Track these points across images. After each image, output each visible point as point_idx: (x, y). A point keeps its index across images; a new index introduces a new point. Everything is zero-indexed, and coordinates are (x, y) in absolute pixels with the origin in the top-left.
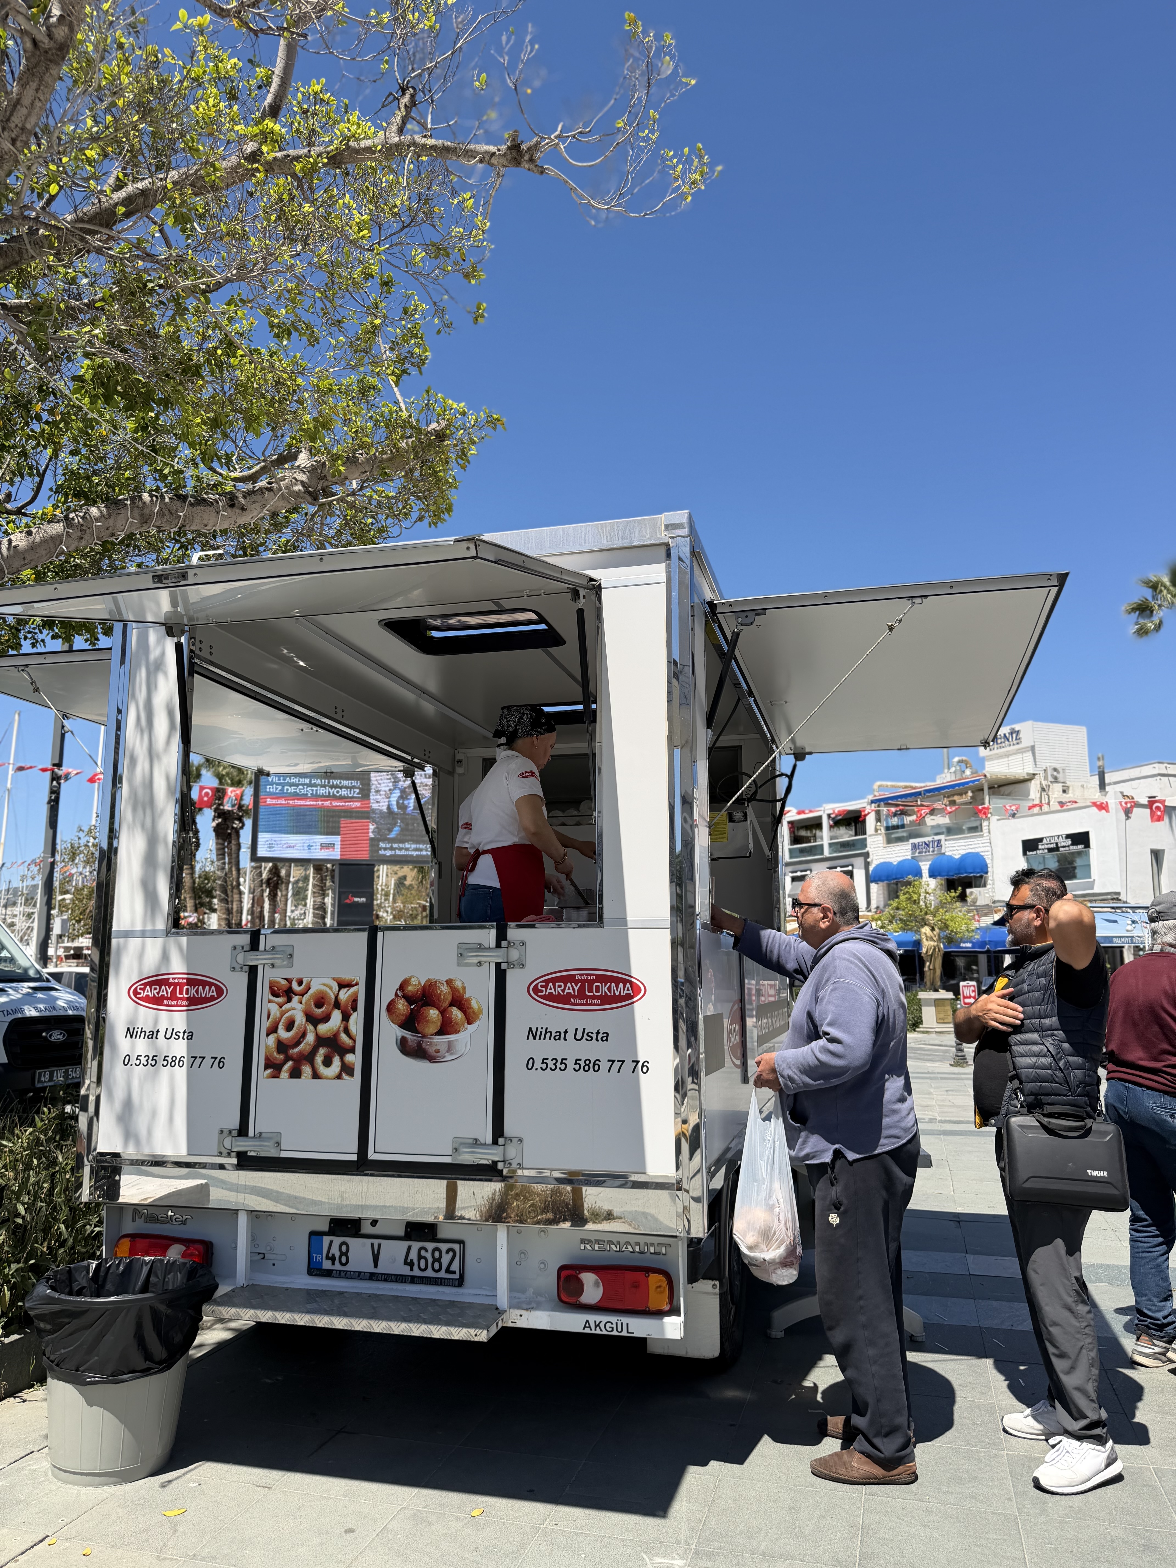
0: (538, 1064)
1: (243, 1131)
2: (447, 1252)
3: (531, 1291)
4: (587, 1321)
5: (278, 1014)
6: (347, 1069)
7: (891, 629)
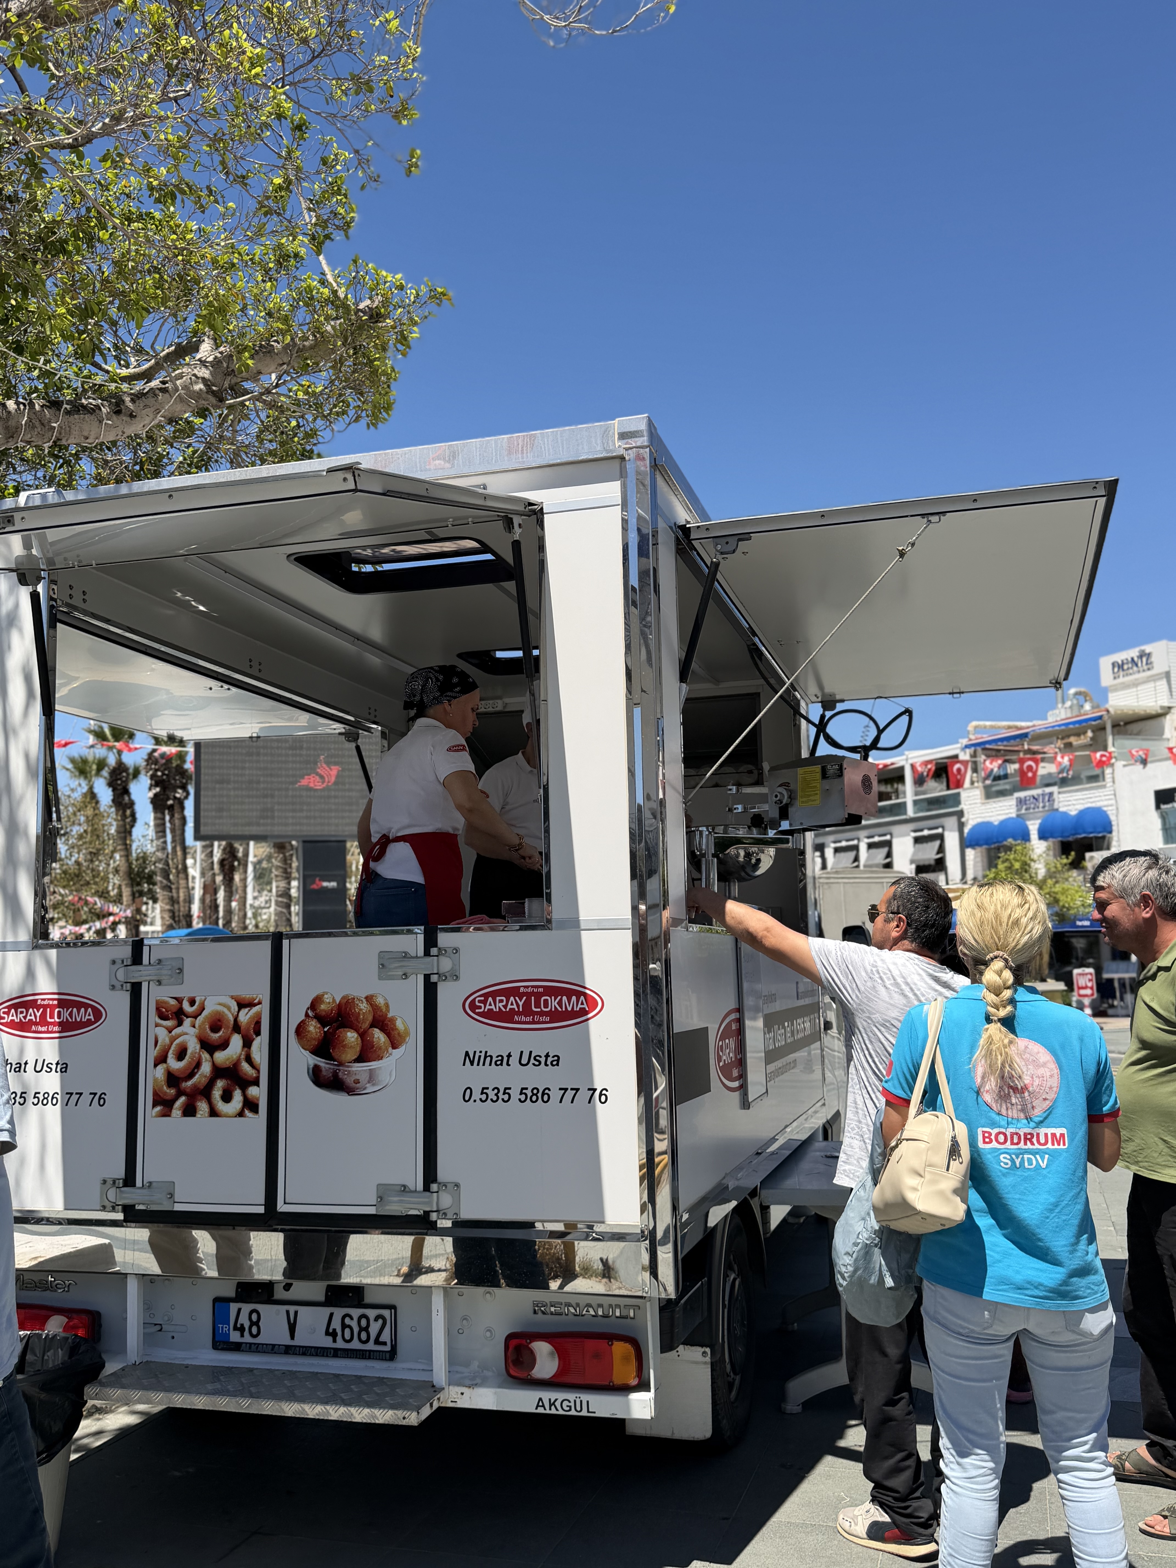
0: (477, 1095)
1: (129, 1180)
2: (376, 1319)
3: (475, 1365)
4: (540, 1399)
5: (167, 1041)
6: (251, 1105)
7: (902, 554)
